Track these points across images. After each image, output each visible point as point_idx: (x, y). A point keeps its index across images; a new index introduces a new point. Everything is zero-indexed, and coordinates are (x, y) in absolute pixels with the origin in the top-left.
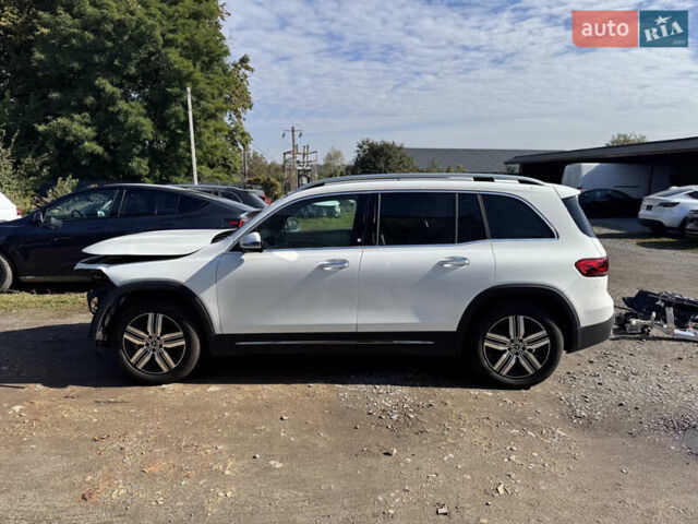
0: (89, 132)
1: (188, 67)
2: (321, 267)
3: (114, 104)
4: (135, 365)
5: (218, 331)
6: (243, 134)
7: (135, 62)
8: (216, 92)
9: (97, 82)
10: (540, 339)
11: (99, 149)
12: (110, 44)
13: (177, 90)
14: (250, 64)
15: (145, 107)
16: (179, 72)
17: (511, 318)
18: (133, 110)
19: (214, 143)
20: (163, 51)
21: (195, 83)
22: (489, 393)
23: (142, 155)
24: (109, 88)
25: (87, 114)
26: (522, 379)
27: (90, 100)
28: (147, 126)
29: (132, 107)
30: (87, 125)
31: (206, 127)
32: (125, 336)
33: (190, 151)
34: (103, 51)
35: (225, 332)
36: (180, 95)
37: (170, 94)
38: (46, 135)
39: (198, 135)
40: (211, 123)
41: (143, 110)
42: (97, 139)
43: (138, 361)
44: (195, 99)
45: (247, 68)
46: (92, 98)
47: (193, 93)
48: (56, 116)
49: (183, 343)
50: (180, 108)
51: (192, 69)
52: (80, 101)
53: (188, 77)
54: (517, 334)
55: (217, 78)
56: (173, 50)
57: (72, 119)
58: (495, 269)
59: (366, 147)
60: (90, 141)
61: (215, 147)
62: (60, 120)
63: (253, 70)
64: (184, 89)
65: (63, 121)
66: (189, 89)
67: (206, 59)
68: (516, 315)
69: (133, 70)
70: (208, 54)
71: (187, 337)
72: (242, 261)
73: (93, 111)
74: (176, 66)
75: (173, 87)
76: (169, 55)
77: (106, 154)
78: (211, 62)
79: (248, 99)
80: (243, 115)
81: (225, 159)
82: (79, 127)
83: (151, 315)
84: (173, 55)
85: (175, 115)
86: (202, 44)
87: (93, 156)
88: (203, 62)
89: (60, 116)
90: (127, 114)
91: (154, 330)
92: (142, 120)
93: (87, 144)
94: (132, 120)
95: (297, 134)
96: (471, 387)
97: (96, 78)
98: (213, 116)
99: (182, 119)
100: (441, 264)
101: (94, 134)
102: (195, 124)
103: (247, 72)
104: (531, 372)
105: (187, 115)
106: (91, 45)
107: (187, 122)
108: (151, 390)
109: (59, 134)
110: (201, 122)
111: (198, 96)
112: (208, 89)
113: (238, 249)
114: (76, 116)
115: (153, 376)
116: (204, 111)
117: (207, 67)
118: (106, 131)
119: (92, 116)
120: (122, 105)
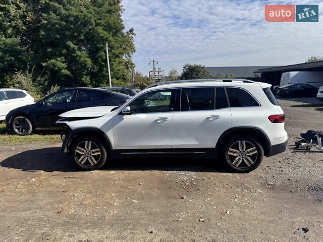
0: (64, 65)
1: (106, 35)
2: (156, 121)
3: (75, 52)
4: (80, 163)
5: (114, 148)
6: (131, 64)
7: (84, 33)
8: (119, 45)
9: (67, 44)
10: (253, 151)
11: (68, 73)
12: (72, 26)
13: (101, 45)
14: (134, 32)
15: (88, 54)
16: (102, 37)
17: (239, 142)
18: (83, 55)
19: (118, 68)
20: (95, 28)
21: (109, 42)
22: (230, 174)
23: (87, 75)
24: (72, 46)
25: (63, 58)
26: (245, 169)
27: (64, 51)
28: (89, 62)
29: (82, 54)
30: (63, 62)
31: (115, 61)
32: (76, 151)
33: (108, 72)
34: (69, 30)
35: (116, 149)
36: (103, 48)
37: (98, 47)
38: (46, 67)
39: (111, 65)
40: (117, 59)
41: (87, 55)
42: (68, 68)
43: (81, 161)
44: (109, 49)
45: (133, 34)
46: (65, 50)
47: (109, 46)
48: (50, 59)
49: (100, 153)
50: (103, 53)
51: (108, 36)
52: (60, 52)
53: (106, 40)
54: (242, 148)
55: (119, 39)
56: (100, 27)
57: (57, 60)
58: (232, 120)
59: (187, 67)
60: (65, 69)
61: (119, 70)
62: (52, 61)
63: (135, 35)
64: (105, 44)
65: (53, 61)
66: (107, 45)
67: (114, 31)
68: (242, 140)
69: (82, 37)
70: (115, 28)
71: (101, 151)
72: (123, 119)
73: (66, 56)
74: (101, 35)
75: (100, 44)
76: (98, 30)
77: (71, 75)
78: (116, 32)
79: (133, 48)
80: (131, 55)
81: (123, 76)
82: (60, 63)
83: (86, 142)
84: (100, 30)
85: (101, 56)
86: (112, 24)
87: (66, 76)
88: (113, 32)
89: (53, 59)
90: (80, 57)
91: (88, 148)
92: (87, 59)
93: (63, 71)
94: (82, 59)
95: (155, 63)
96: (222, 172)
97: (67, 42)
98: (118, 56)
99: (104, 58)
100: (208, 118)
101: (66, 66)
102: (110, 60)
103: (133, 36)
104: (249, 166)
105: (106, 57)
106: (64, 27)
107: (107, 59)
108: (87, 173)
109: (52, 67)
110: (113, 59)
111: (111, 48)
112: (115, 44)
113: (121, 114)
114: (59, 59)
115: (88, 167)
116: (114, 54)
117: (115, 34)
118: (72, 64)
119: (65, 59)
120: (78, 53)
